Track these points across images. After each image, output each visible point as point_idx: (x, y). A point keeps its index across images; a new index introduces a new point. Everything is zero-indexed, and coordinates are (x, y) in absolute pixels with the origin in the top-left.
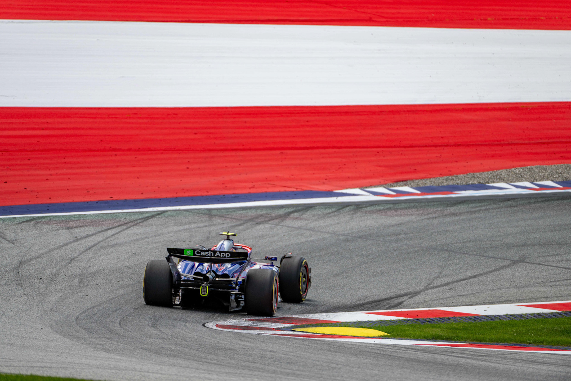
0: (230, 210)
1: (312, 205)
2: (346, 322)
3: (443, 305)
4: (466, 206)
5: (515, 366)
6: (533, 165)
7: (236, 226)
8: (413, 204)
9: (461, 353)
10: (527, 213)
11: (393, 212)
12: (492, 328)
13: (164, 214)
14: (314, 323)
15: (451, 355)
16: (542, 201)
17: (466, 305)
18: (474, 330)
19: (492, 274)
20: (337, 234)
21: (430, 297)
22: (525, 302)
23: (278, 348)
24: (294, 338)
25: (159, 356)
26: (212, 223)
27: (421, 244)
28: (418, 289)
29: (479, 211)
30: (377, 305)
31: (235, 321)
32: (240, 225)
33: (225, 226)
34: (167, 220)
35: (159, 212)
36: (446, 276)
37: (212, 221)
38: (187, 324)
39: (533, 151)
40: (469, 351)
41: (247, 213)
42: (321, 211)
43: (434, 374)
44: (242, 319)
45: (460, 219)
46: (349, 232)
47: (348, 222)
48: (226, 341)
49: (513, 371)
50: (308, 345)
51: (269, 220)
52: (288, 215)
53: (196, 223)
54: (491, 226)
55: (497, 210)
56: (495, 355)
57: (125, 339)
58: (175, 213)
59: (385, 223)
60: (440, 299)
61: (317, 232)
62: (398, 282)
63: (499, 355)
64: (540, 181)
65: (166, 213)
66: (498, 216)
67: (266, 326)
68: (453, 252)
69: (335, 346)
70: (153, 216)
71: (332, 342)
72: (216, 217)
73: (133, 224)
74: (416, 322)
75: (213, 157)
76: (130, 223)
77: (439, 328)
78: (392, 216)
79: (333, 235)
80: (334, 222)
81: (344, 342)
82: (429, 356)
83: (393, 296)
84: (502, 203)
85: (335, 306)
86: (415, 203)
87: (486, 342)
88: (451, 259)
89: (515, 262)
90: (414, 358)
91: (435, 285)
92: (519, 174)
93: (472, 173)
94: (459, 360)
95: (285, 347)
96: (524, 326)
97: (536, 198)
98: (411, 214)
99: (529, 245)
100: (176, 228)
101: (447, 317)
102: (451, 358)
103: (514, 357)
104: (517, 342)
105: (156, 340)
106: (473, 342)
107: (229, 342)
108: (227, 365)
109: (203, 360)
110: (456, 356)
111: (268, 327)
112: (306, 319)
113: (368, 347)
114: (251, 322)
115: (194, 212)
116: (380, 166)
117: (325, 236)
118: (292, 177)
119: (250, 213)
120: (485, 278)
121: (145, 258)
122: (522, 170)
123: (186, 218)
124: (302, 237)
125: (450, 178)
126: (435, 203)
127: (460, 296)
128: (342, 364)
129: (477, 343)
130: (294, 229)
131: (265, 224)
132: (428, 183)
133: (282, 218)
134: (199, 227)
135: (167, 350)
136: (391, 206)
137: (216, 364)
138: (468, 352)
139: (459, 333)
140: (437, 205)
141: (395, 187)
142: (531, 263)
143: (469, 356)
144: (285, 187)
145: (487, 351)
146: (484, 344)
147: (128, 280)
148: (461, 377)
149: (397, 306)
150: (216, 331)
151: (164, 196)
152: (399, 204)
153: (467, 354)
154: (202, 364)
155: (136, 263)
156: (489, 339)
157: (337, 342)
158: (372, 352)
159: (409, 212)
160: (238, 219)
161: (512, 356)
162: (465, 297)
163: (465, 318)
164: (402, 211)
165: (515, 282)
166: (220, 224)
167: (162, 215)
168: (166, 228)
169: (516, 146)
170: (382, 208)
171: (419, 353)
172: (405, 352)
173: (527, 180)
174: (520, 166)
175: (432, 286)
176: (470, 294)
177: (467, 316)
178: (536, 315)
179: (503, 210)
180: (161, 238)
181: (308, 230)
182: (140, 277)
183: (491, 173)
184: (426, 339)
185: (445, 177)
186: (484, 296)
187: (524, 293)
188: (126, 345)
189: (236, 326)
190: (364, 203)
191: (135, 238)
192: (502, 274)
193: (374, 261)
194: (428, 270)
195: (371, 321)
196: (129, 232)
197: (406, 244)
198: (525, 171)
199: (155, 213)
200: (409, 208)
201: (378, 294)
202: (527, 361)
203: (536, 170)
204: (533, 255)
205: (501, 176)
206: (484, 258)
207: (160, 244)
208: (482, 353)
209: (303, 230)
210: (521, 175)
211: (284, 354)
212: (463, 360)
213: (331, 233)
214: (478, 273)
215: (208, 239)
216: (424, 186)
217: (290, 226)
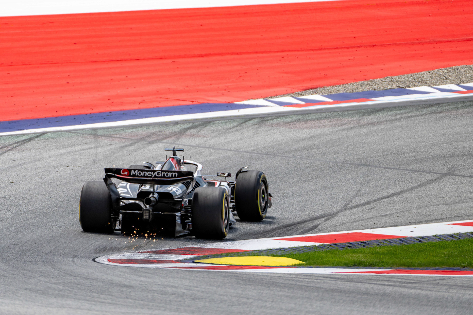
0: (118, 129)
1: (210, 120)
2: (255, 251)
3: (363, 227)
4: (385, 114)
5: (449, 292)
6: (459, 65)
7: (126, 146)
8: (324, 114)
9: (388, 281)
10: (454, 120)
11: (303, 124)
12: (421, 251)
13: (44, 136)
14: (219, 253)
15: (376, 283)
16: (470, 105)
17: (390, 226)
18: (401, 254)
19: (417, 190)
20: (241, 152)
21: (349, 218)
22: (456, 221)
23: (180, 282)
24: (198, 271)
25: (45, 296)
26: (99, 145)
27: (335, 159)
28: (335, 210)
29: (400, 119)
30: (289, 230)
31: (129, 254)
32: (131, 145)
33: (113, 147)
34: (47, 143)
35: (38, 134)
36: (365, 194)
37: (98, 142)
38: (75, 260)
39: (458, 49)
40: (396, 278)
41: (138, 131)
42: (221, 127)
43: (358, 306)
44: (137, 252)
45: (378, 129)
46: (254, 148)
47: (253, 137)
48: (121, 277)
49: (447, 298)
50: (214, 278)
51: (163, 139)
52: (184, 132)
53: (80, 145)
54: (415, 135)
55: (420, 117)
56: (425, 281)
57: (6, 279)
58: (56, 134)
59: (294, 137)
60: (360, 220)
61: (218, 149)
62: (311, 203)
63: (431, 281)
64: (467, 82)
65: (46, 135)
66: (421, 125)
67: (165, 259)
68: (373, 166)
69: (244, 278)
70: (31, 139)
71: (240, 273)
72: (103, 137)
73: (9, 148)
74: (334, 247)
75: (96, 70)
76: (5, 147)
77: (360, 253)
78: (301, 129)
79: (236, 153)
80: (237, 138)
81: (254, 272)
82: (351, 285)
83: (306, 219)
84: (426, 109)
85: (241, 233)
86: (327, 113)
87: (415, 267)
88: (370, 175)
89: (443, 176)
90: (335, 288)
91: (354, 205)
92: (443, 76)
93: (390, 77)
94: (386, 289)
95: (188, 281)
96: (456, 247)
97: (464, 102)
98: (324, 126)
99: (458, 156)
100: (57, 152)
101: (369, 240)
102: (376, 287)
103: (448, 283)
104: (449, 266)
105: (41, 279)
106: (399, 268)
107: (124, 278)
108: (123, 304)
109: (96, 299)
110: (382, 285)
111: (166, 259)
112: (210, 249)
113: (281, 278)
114: (147, 255)
115: (77, 133)
116: (285, 73)
117: (226, 154)
118: (186, 89)
119: (141, 131)
120: (410, 194)
121: (24, 187)
122: (446, 71)
123: (68, 140)
124: (201, 156)
125: (366, 83)
126: (350, 112)
127: (383, 216)
128: (254, 298)
129: (405, 269)
130: (191, 148)
131: (159, 143)
132: (341, 89)
133: (177, 136)
134: (83, 150)
135: (54, 289)
136: (300, 117)
137: (110, 303)
138: (395, 280)
139: (383, 258)
140: (352, 114)
141: (303, 95)
142: (461, 176)
143: (396, 284)
144: (179, 100)
145: (417, 277)
146: (413, 269)
147: (6, 212)
148: (389, 307)
149: (311, 230)
150: (108, 267)
151: (43, 116)
152: (309, 115)
153: (394, 281)
154: (94, 304)
155: (14, 193)
156: (418, 264)
157: (247, 273)
158: (287, 284)
159: (320, 123)
160: (127, 139)
161: (444, 282)
162: (388, 218)
163: (389, 241)
164: (313, 122)
165: (443, 198)
166: (108, 145)
167: (41, 138)
168: (46, 151)
169: (438, 45)
170: (290, 120)
171: (339, 282)
172: (324, 282)
173: (452, 82)
174: (443, 67)
175: (350, 205)
176: (394, 213)
177: (391, 238)
178: (469, 234)
179: (427, 117)
180: (41, 164)
181: (207, 148)
182: (19, 209)
183: (411, 76)
184: (347, 266)
185: (360, 82)
186: (410, 215)
187: (455, 210)
188: (7, 286)
189: (131, 260)
190: (269, 115)
191: (11, 165)
192: (429, 189)
193: (284, 180)
194: (345, 188)
195: (283, 248)
196: (4, 157)
197: (319, 160)
198: (450, 72)
199: (34, 135)
200: (321, 118)
201: (290, 217)
202: (462, 287)
203: (462, 71)
204: (463, 166)
205: (423, 79)
206: (408, 172)
207: (41, 170)
208: (411, 280)
209: (201, 148)
210: (445, 77)
211: (187, 290)
212: (391, 288)
213: (233, 151)
214: (402, 190)
215: (95, 162)
216: (336, 93)
217: (186, 144)
